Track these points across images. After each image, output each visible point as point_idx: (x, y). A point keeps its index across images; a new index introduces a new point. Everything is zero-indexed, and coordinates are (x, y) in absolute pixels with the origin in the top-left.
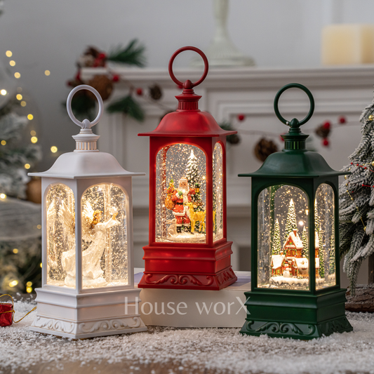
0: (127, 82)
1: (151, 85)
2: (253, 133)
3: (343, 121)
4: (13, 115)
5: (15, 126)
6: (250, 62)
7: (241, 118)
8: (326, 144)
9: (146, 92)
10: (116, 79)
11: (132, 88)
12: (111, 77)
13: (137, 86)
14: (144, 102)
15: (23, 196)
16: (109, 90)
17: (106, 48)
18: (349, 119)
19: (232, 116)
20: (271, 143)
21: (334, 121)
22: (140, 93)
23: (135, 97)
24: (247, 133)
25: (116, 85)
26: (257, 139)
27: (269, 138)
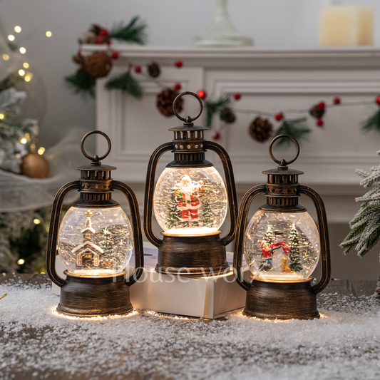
0: (125, 59)
1: (150, 62)
2: (249, 112)
3: (337, 102)
4: (12, 90)
5: (13, 101)
6: (249, 42)
7: (238, 97)
8: (320, 124)
9: (144, 69)
10: (115, 56)
11: (131, 66)
12: (110, 54)
13: (136, 63)
14: (142, 79)
15: (18, 170)
16: (107, 67)
17: (108, 25)
18: (344, 100)
19: (229, 94)
20: (266, 122)
21: (329, 101)
22: (138, 70)
23: (133, 74)
24: (243, 112)
25: (114, 62)
26: (252, 117)
27: (264, 117)
